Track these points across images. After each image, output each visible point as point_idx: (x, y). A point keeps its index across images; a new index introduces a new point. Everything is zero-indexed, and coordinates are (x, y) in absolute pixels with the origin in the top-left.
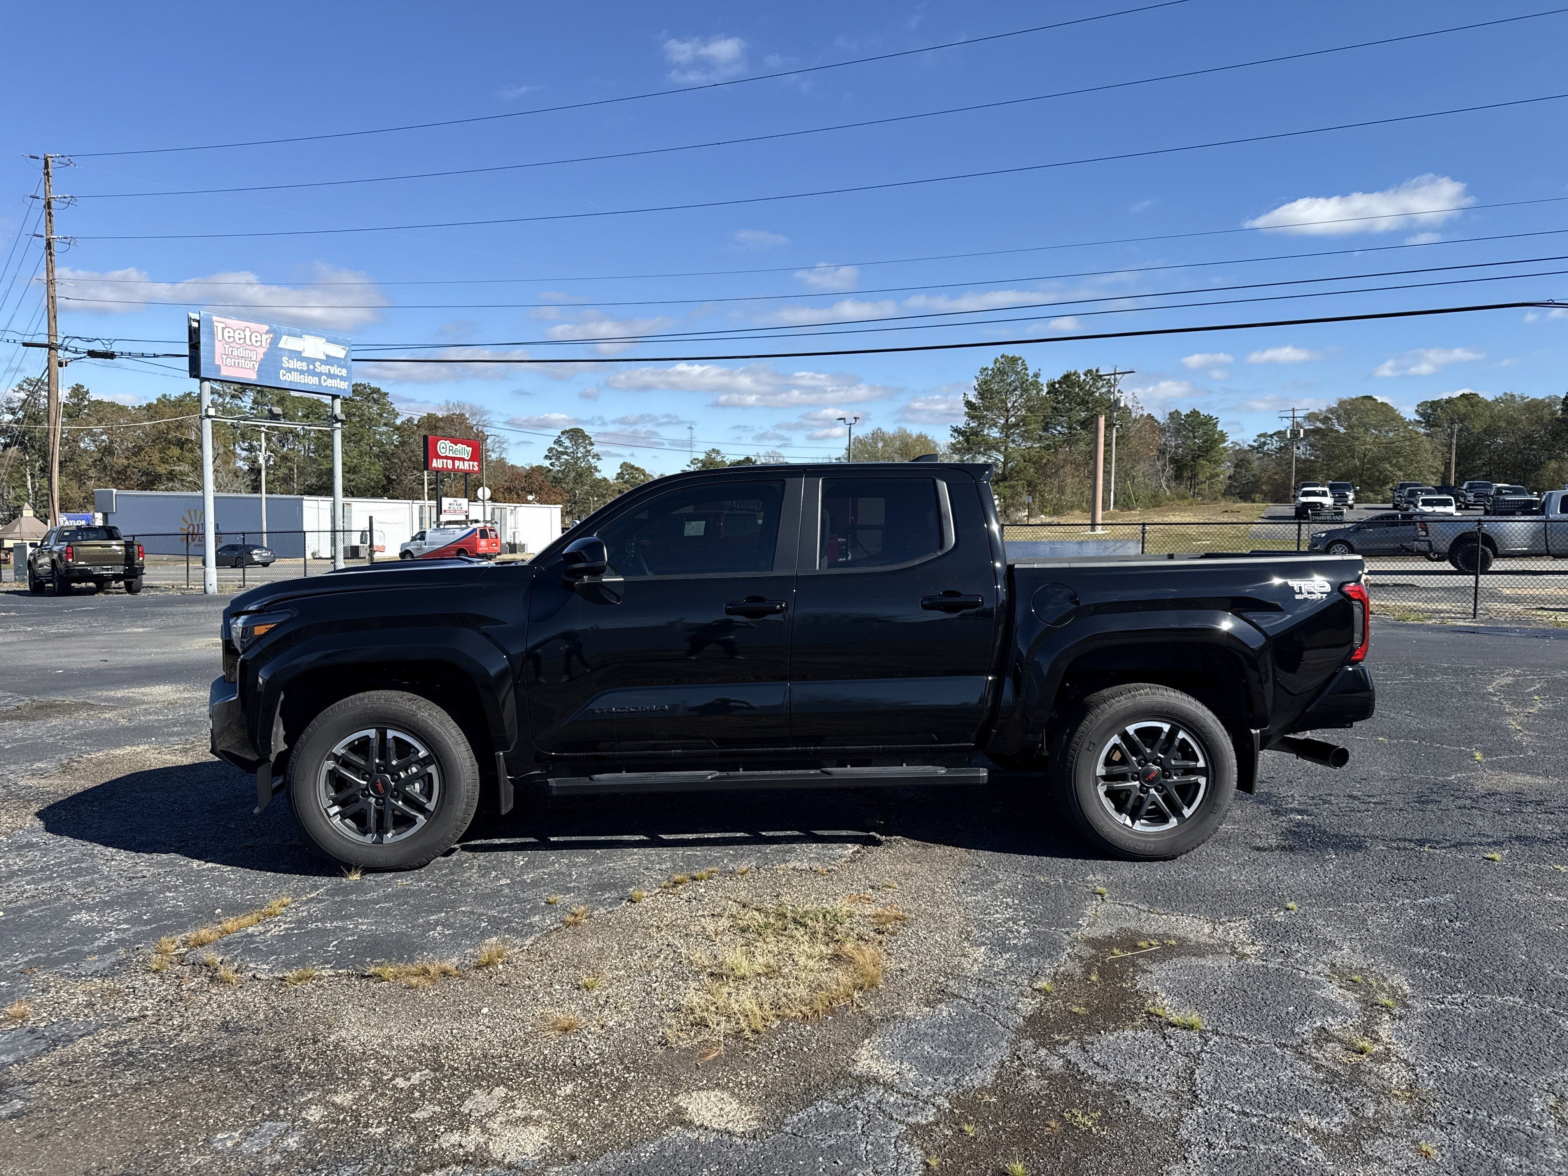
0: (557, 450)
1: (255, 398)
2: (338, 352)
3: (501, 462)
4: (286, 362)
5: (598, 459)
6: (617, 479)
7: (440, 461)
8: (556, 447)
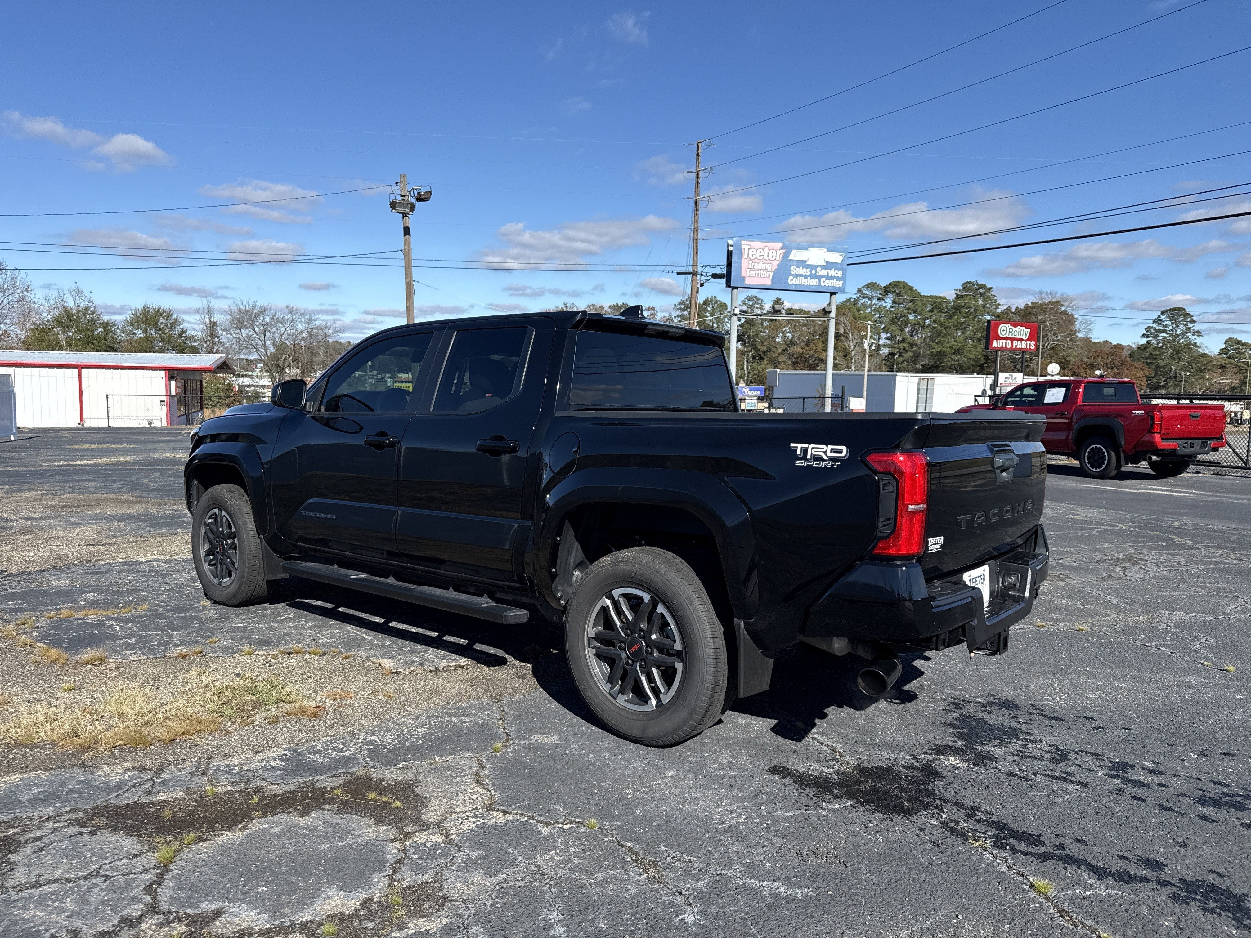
0: (1155, 329)
1: (894, 299)
2: (836, 258)
3: (1087, 340)
4: (794, 270)
5: (1199, 336)
6: (1220, 354)
7: (1000, 342)
8: (1154, 326)
